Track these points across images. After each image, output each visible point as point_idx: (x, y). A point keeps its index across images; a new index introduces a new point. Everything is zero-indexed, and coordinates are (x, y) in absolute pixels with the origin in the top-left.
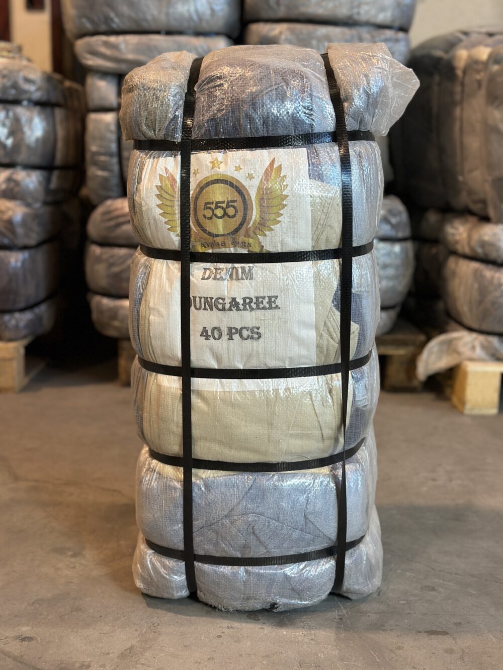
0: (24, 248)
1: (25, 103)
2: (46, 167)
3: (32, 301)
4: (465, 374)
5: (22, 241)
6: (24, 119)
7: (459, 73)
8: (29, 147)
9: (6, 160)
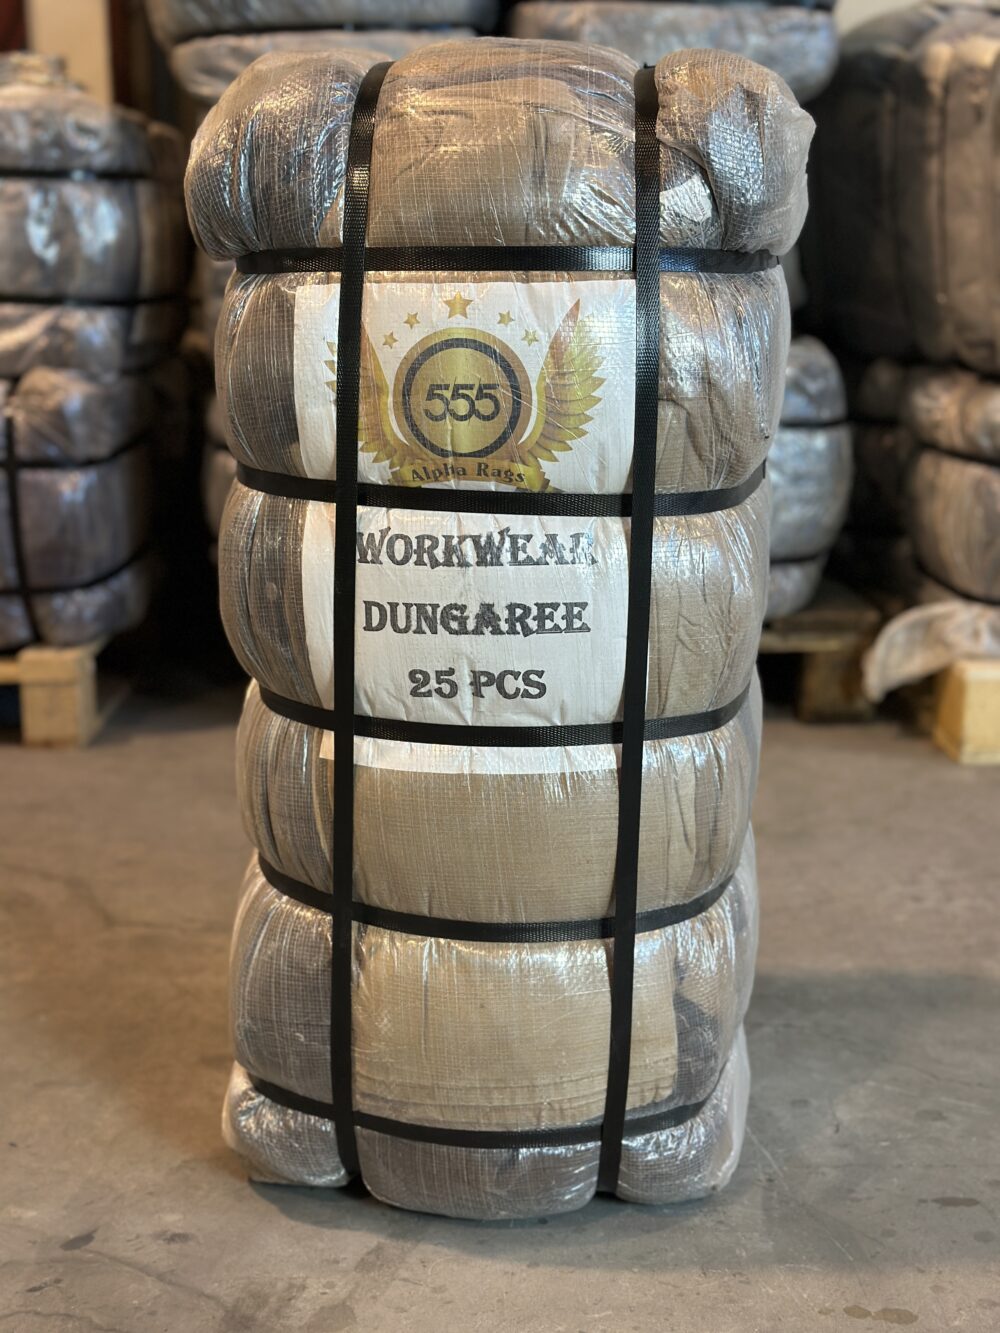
0: (88, 463)
1: (78, 175)
2: (124, 301)
3: (106, 565)
4: (961, 688)
5: (82, 450)
6: (78, 208)
7: (936, 89)
8: (89, 263)
9: (45, 291)
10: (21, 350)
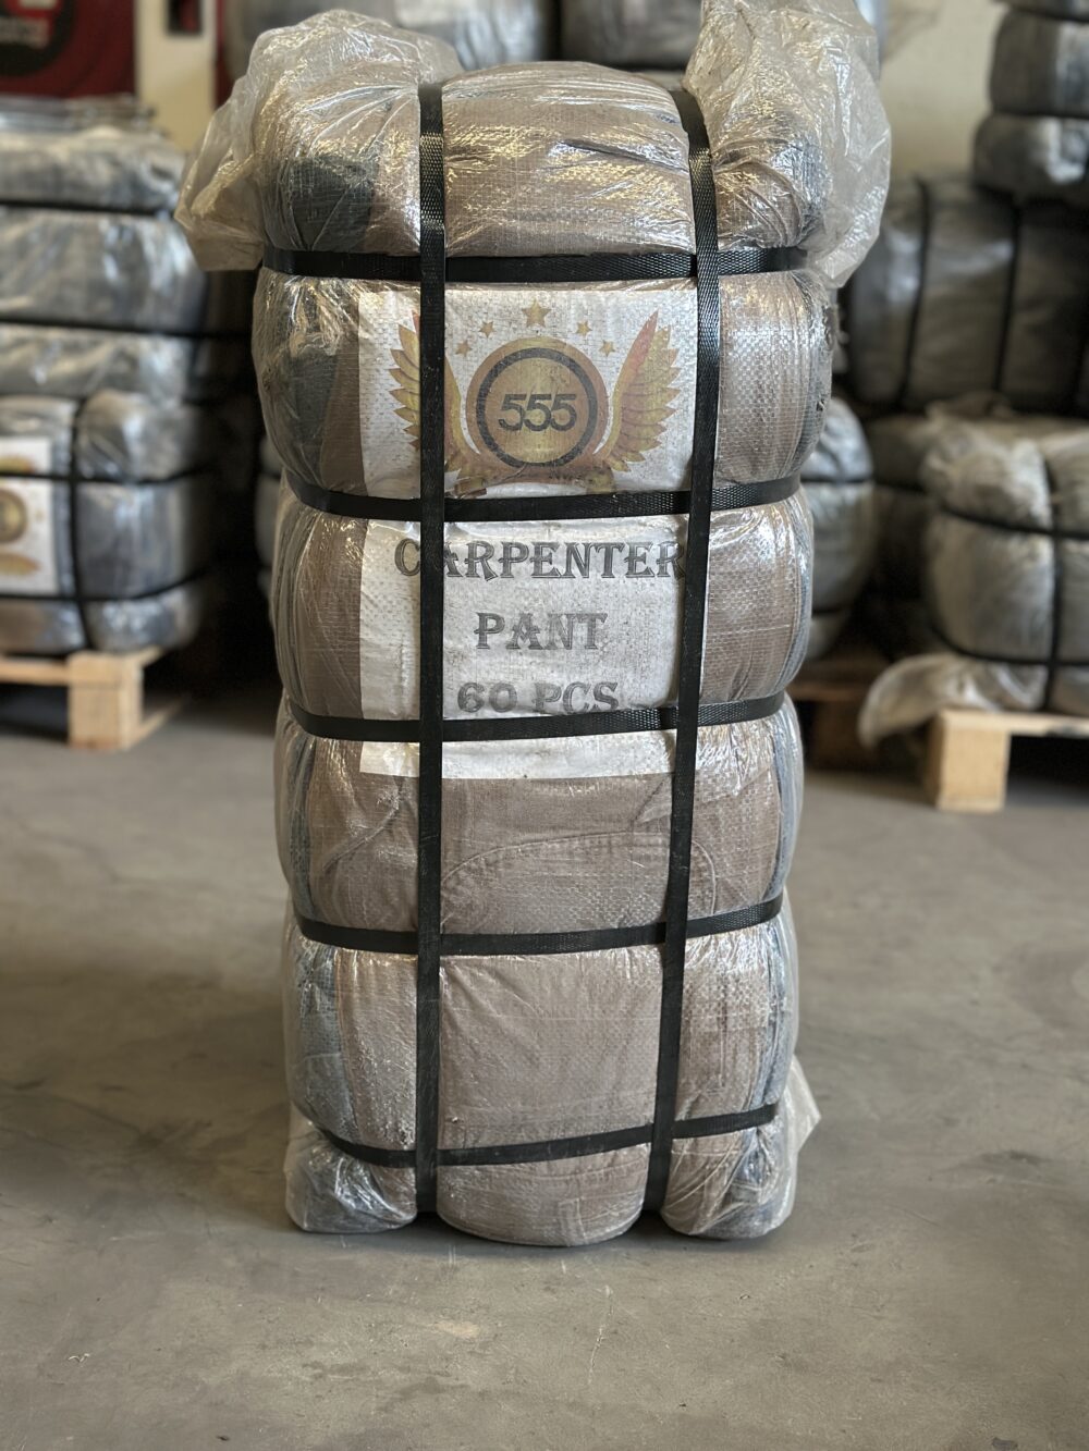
0: (146, 482)
1: (161, 216)
2: (192, 334)
3: (157, 582)
4: (943, 734)
5: (140, 468)
8: (158, 296)
10: (88, 375)
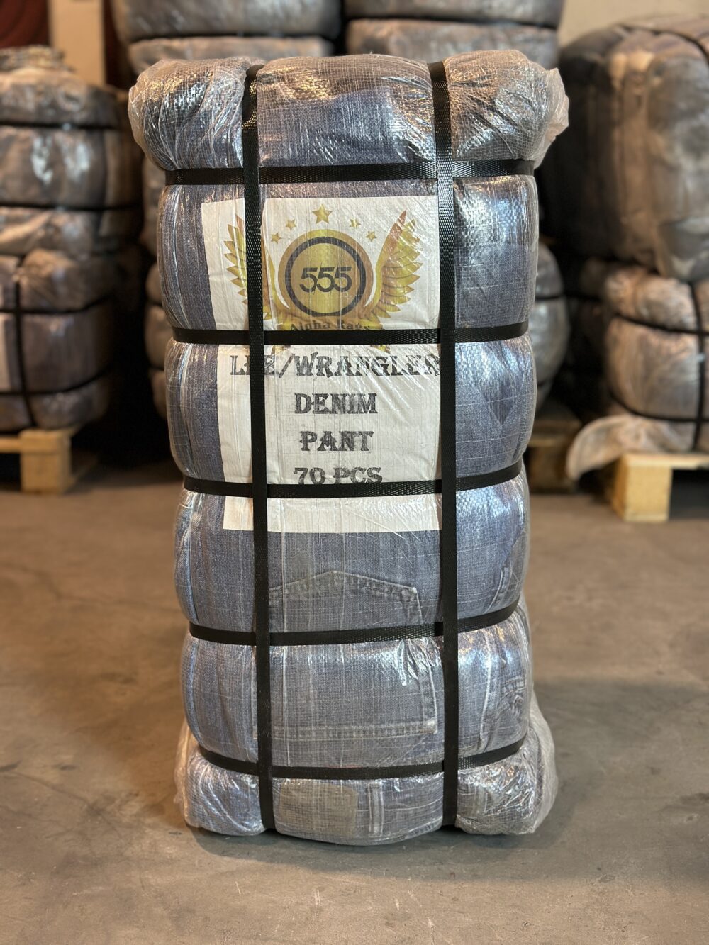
0: (68, 312)
1: (67, 127)
2: (94, 207)
3: (78, 379)
4: (626, 470)
5: (65, 303)
6: (65, 148)
7: (617, 84)
8: (72, 183)
9: (43, 200)
10: (27, 238)
